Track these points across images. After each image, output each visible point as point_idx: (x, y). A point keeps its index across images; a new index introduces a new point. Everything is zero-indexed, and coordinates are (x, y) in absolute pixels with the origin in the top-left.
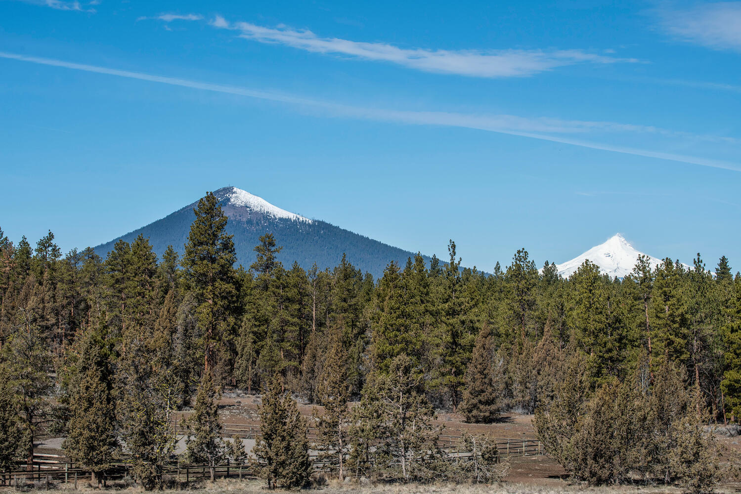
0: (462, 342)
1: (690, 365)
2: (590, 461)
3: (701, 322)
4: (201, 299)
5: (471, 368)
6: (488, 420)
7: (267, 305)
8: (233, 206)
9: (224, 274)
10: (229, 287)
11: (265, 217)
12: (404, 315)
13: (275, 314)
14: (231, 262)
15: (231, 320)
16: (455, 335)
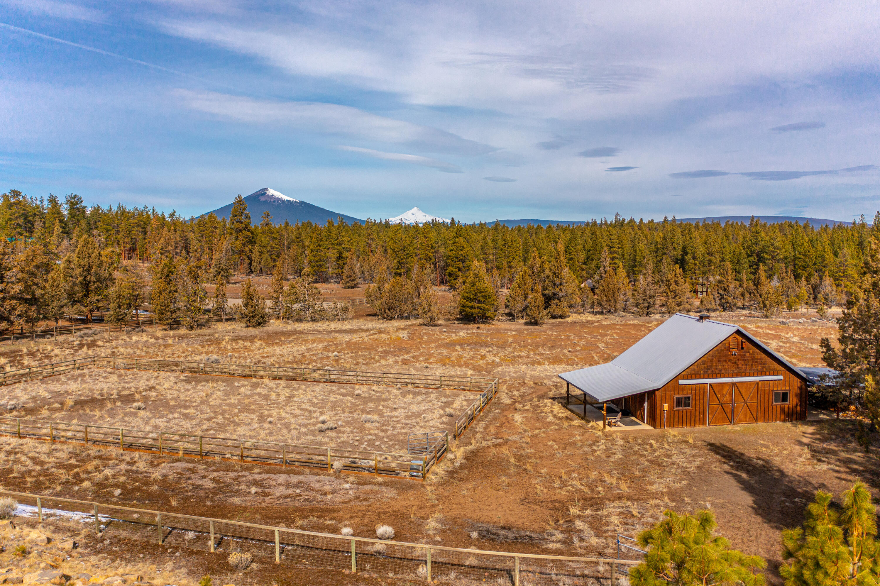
0: (343, 256)
1: (435, 264)
2: (387, 311)
3: (439, 247)
4: (237, 238)
5: (346, 267)
6: (353, 287)
7: (265, 241)
8: (268, 195)
9: (246, 228)
10: (249, 234)
11: (280, 199)
12: (319, 245)
13: (268, 244)
14: (249, 224)
15: (250, 247)
16: (340, 253)
